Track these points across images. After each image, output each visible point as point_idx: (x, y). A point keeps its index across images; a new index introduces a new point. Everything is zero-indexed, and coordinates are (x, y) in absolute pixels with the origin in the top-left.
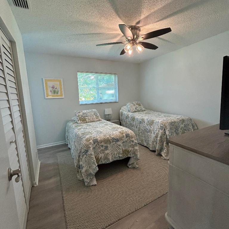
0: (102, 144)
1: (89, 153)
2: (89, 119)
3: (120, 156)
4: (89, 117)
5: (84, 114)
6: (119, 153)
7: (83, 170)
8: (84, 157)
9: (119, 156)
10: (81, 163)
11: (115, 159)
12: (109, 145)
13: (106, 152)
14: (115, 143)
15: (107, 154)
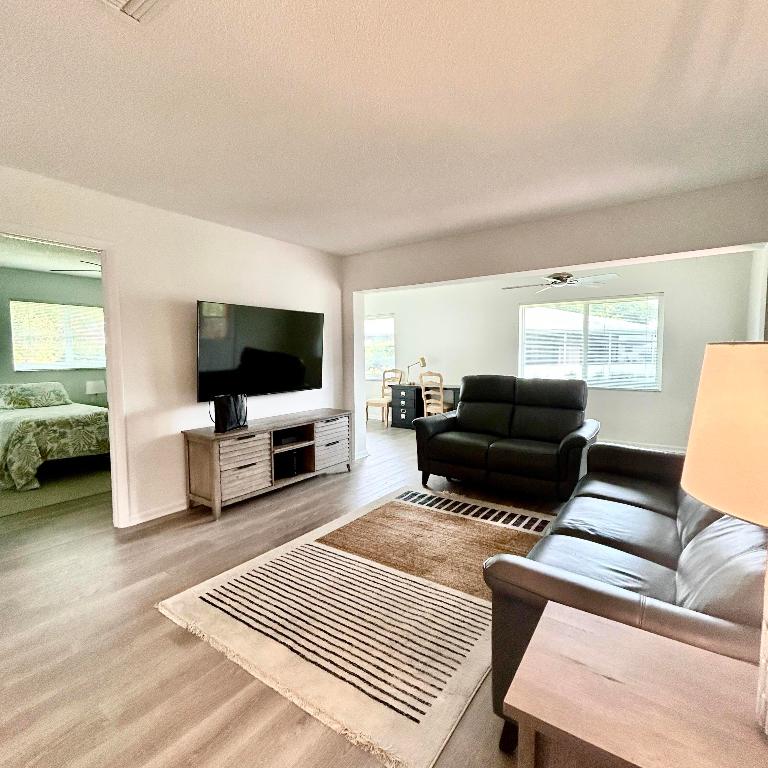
0: (55, 428)
1: (27, 440)
2: (36, 400)
3: (92, 448)
4: (39, 398)
5: (23, 390)
6: (90, 445)
7: (14, 467)
8: (17, 447)
9: (90, 450)
10: (10, 456)
11: (82, 454)
12: (68, 431)
13: (63, 441)
14: (80, 428)
15: (65, 444)
